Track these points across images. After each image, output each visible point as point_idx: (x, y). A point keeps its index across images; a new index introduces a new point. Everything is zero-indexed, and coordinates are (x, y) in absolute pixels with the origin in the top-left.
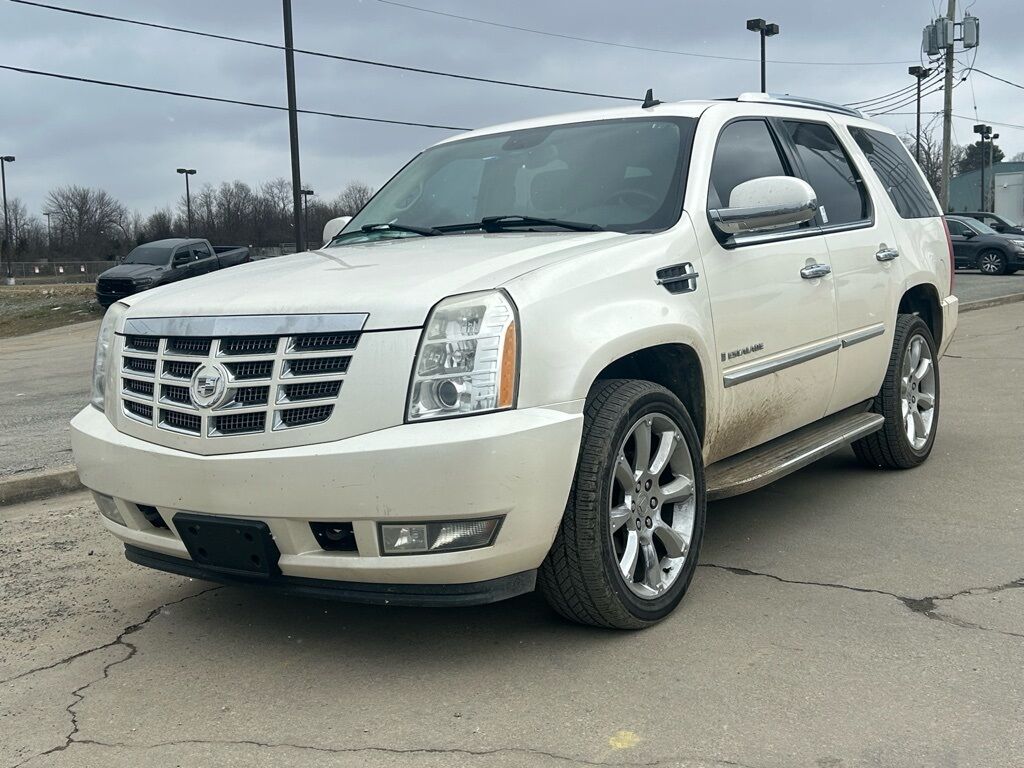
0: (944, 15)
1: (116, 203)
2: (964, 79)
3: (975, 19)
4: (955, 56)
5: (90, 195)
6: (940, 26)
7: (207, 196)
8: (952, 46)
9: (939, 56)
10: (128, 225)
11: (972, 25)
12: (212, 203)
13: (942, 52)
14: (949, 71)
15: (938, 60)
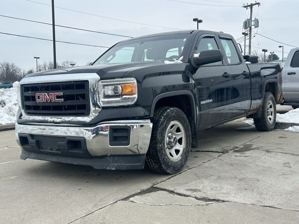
0: (249, 18)
1: (17, 66)
2: (255, 36)
3: (257, 20)
4: (252, 30)
5: (9, 64)
6: (247, 21)
7: (45, 65)
8: (251, 27)
9: (247, 30)
10: (21, 73)
11: (257, 21)
12: (46, 67)
13: (249, 28)
14: (250, 34)
15: (247, 31)
